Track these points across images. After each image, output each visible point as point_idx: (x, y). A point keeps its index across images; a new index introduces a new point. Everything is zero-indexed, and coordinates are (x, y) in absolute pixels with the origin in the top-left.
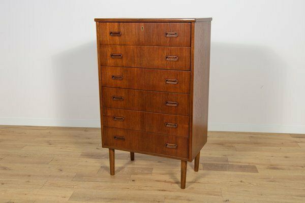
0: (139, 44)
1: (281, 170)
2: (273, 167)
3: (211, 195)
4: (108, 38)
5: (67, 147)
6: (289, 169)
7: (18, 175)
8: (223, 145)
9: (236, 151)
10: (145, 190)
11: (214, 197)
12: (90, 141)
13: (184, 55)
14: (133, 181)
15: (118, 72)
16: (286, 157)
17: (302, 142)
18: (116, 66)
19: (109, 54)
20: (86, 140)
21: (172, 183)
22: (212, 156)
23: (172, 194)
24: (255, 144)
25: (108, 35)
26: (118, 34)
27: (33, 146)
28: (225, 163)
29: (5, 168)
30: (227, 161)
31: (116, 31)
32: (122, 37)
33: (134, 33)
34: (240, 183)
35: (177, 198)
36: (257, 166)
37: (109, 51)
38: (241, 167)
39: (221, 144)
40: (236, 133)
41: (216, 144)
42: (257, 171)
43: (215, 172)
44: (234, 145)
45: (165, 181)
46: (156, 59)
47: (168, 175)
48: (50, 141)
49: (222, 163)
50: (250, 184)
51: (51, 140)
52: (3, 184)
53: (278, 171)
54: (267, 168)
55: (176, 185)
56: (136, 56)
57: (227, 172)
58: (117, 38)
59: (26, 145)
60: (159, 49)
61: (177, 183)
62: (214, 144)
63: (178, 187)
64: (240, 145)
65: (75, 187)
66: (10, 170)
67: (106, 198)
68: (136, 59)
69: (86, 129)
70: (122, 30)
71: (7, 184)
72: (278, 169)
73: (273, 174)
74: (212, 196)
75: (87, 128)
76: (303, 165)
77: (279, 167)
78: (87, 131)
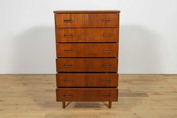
0: (84, 27)
1: (161, 95)
2: (156, 94)
5: (36, 86)
6: (165, 94)
7: (10, 104)
8: (126, 82)
9: (134, 85)
11: (128, 112)
12: (48, 82)
13: (114, 33)
14: (80, 105)
15: (69, 47)
16: (162, 87)
17: (168, 78)
19: (63, 35)
20: (47, 82)
22: (121, 88)
23: (104, 111)
24: (143, 80)
25: (63, 22)
26: (70, 21)
27: (15, 86)
28: (130, 92)
29: (1, 101)
31: (69, 19)
32: (73, 23)
33: (81, 20)
34: (140, 103)
35: (107, 114)
36: (147, 93)
37: (63, 32)
38: (138, 94)
41: (122, 81)
42: (147, 96)
44: (132, 81)
46: (96, 36)
49: (128, 92)
50: (146, 103)
51: (25, 82)
52: (2, 110)
53: (159, 96)
54: (153, 94)
56: (82, 35)
58: (69, 24)
59: (10, 86)
60: (98, 30)
61: (106, 105)
63: (106, 107)
64: (135, 81)
65: (46, 110)
66: (4, 101)
67: (66, 116)
68: (82, 37)
70: (73, 19)
71: (4, 110)
72: (159, 94)
73: (157, 97)
74: (127, 112)
75: (45, 74)
76: (171, 92)
78: (45, 76)
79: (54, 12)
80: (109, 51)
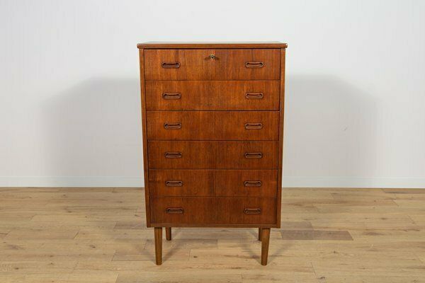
0: (207, 78)
1: (381, 236)
2: (371, 233)
3: (301, 271)
4: (159, 71)
5: (94, 215)
6: (391, 234)
7: (35, 256)
9: (320, 213)
10: (213, 269)
11: (305, 273)
12: (123, 205)
13: (272, 91)
14: (195, 257)
15: (174, 118)
16: (383, 219)
17: (398, 198)
18: (171, 110)
19: (160, 93)
20: (118, 205)
21: (247, 258)
22: (290, 220)
23: (251, 272)
24: (340, 203)
25: (159, 66)
26: (176, 65)
28: (311, 229)
29: (14, 248)
30: (311, 227)
31: (173, 61)
32: (182, 69)
33: (200, 63)
34: (333, 254)
35: (258, 277)
36: (349, 231)
37: (160, 89)
38: (330, 233)
39: (299, 204)
40: (314, 189)
41: (292, 204)
42: (350, 238)
43: (300, 242)
44: (315, 205)
45: (237, 256)
46: (232, 97)
47: (239, 248)
48: (68, 207)
49: (305, 229)
50: (346, 255)
51: (69, 205)
52: (17, 269)
53: (377, 237)
54: (363, 234)
55: (254, 261)
56: (202, 95)
57: (314, 241)
58: (173, 71)
59: (36, 214)
60: (236, 83)
61: (254, 257)
62: (289, 204)
63: (256, 263)
64: (322, 205)
65: (118, 269)
66: (22, 249)
68: (202, 99)
69: (114, 190)
70: (181, 60)
71: (22, 268)
72: (376, 234)
73: (372, 240)
74: (302, 273)
76: (406, 228)
77: (377, 232)
78: (116, 192)
79: (140, 47)
80: (260, 127)
